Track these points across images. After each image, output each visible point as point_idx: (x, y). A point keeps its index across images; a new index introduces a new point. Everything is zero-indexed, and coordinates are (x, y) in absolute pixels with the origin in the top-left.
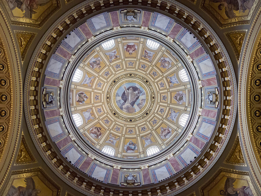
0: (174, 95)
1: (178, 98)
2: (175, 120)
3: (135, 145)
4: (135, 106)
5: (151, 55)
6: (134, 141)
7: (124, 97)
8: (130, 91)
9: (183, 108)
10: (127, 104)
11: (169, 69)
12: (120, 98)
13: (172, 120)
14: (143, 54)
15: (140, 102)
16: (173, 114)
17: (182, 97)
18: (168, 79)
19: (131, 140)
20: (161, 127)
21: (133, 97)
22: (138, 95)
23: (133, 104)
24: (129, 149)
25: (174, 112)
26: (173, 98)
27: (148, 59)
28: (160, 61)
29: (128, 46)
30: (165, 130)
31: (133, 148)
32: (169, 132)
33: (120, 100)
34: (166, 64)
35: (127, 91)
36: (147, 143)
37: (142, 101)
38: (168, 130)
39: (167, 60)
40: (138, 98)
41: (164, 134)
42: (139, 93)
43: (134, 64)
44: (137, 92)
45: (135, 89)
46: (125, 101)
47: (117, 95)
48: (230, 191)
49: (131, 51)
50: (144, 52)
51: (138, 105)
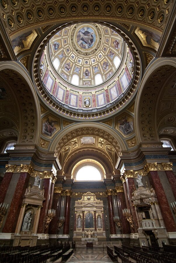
0: (88, 69)
1: (87, 72)
2: (75, 72)
3: (58, 48)
4: (81, 41)
5: (111, 57)
6: (60, 47)
7: (86, 33)
8: (90, 37)
9: (81, 77)
10: (82, 35)
11: (102, 67)
12: (86, 30)
13: (75, 69)
14: (112, 52)
15: (84, 45)
16: (78, 70)
17: (87, 76)
18: (97, 65)
19: (60, 44)
20: (71, 62)
21: (87, 39)
22: (88, 43)
23: (82, 39)
24: (55, 45)
25: (79, 70)
26: (86, 68)
27: (109, 54)
28: (107, 62)
29: (118, 44)
30: (69, 66)
31: (56, 48)
32: (68, 70)
33: (84, 30)
34: (105, 66)
35: (91, 35)
36: (60, 56)
37: (85, 46)
38: (69, 68)
39: (107, 68)
40: (86, 43)
41: (67, 66)
42: (89, 43)
43: (107, 43)
44: (90, 42)
45: (92, 41)
46: (84, 34)
47: (88, 28)
48: (53, 124)
49: (115, 43)
50: (113, 53)
51: (82, 43)
